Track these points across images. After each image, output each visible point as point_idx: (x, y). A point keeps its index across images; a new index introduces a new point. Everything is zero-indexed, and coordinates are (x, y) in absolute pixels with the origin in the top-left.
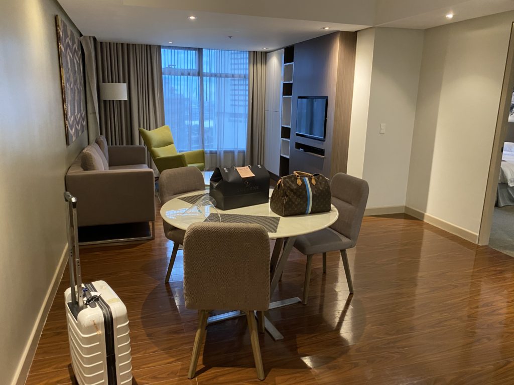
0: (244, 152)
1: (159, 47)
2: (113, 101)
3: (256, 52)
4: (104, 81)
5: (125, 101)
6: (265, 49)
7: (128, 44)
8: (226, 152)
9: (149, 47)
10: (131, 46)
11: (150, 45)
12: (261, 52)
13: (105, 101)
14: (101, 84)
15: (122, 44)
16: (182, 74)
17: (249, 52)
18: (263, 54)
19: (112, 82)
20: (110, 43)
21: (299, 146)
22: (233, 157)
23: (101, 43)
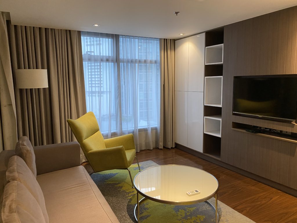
0: (156, 129)
1: (79, 33)
2: (31, 90)
3: (167, 39)
4: (19, 67)
5: (44, 89)
6: (181, 34)
7: (46, 29)
8: (140, 130)
9: (69, 33)
10: (50, 30)
11: (70, 31)
12: (171, 40)
13: (21, 90)
14: (17, 71)
15: (40, 28)
16: (102, 60)
17: (160, 39)
18: (172, 41)
19: (29, 68)
20: (25, 27)
21: (237, 125)
22: (147, 134)
23: (15, 26)
